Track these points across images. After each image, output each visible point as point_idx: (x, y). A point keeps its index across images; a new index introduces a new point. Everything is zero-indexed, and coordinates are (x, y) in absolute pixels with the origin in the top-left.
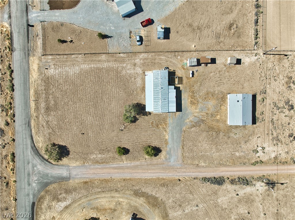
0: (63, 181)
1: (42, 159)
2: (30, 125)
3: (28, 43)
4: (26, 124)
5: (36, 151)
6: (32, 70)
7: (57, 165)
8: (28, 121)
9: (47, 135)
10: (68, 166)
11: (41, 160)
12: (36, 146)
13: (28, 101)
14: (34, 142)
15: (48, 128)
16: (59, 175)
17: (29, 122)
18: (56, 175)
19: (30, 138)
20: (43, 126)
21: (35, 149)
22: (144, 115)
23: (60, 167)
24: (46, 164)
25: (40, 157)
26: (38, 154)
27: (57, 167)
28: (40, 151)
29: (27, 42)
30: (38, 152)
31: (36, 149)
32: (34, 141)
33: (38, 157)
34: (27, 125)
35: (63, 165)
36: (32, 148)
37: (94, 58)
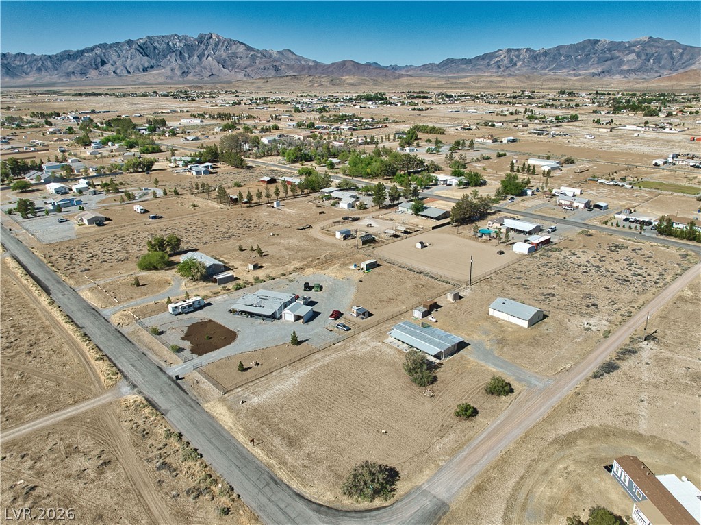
0: (440, 517)
1: (359, 515)
2: (278, 481)
3: (188, 394)
4: (268, 484)
5: (330, 511)
6: (217, 415)
7: (397, 502)
8: (268, 478)
9: (328, 473)
10: (418, 488)
11: (357, 518)
12: (321, 503)
13: (245, 452)
14: (313, 500)
15: (318, 462)
16: (419, 513)
17: (272, 478)
18: (413, 519)
19: (297, 499)
20: (305, 466)
21: (325, 509)
22: (436, 369)
23: (406, 500)
24: (375, 516)
25: (349, 515)
26: (341, 513)
27: (400, 504)
28: (339, 506)
29: (185, 395)
30: (337, 510)
31: (328, 508)
32: (310, 498)
33: (347, 518)
34: (272, 484)
35: (407, 495)
36: (318, 512)
37: (306, 361)
